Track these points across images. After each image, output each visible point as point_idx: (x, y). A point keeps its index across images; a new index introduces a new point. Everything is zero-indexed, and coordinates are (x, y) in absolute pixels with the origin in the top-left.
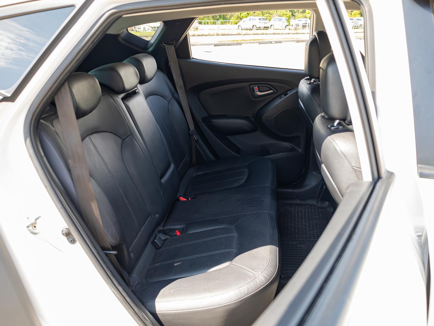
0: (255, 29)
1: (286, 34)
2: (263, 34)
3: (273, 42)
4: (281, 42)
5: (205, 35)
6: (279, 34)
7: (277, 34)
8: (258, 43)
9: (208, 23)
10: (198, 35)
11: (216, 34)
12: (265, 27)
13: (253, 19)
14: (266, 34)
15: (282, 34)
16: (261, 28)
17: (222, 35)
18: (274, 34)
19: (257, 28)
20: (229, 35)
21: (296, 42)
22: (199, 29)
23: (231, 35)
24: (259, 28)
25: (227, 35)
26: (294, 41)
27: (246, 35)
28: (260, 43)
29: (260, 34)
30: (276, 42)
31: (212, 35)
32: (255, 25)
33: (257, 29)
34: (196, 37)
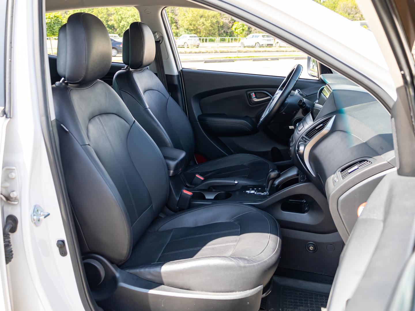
0: (257, 47)
1: (291, 51)
2: (265, 51)
3: (269, 59)
4: (278, 59)
5: (203, 53)
6: (283, 51)
7: (281, 51)
8: (252, 60)
9: (206, 40)
10: (195, 53)
11: (214, 52)
12: (268, 45)
13: (256, 36)
14: (269, 51)
15: (286, 51)
16: (264, 46)
17: (221, 52)
18: (277, 51)
19: (260, 45)
20: (228, 52)
21: (295, 59)
22: (199, 46)
23: (231, 52)
24: (262, 46)
25: (226, 52)
26: (293, 58)
27: (246, 52)
28: (254, 60)
29: (262, 52)
30: (272, 59)
31: (210, 53)
32: (258, 43)
33: (260, 47)
34: (193, 54)
